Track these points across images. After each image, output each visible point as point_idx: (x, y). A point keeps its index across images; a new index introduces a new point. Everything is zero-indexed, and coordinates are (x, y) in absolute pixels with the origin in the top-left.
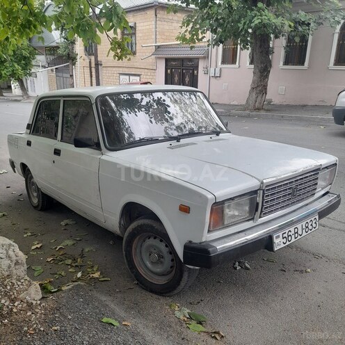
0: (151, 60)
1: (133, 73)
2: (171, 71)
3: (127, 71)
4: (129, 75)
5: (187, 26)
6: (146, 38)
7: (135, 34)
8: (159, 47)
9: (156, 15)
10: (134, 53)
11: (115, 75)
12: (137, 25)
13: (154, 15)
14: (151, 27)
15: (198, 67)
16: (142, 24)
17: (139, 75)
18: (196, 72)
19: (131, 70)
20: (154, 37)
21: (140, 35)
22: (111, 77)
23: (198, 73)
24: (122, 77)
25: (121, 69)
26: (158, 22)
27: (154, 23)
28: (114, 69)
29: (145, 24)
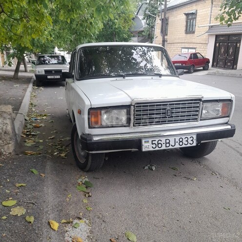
0: (205, 37)
1: (191, 47)
2: (219, 45)
3: (187, 46)
4: (188, 48)
5: (225, 8)
6: (203, 20)
7: (195, 18)
8: (212, 26)
9: (212, 3)
10: (194, 32)
11: (179, 49)
12: (198, 12)
13: (211, 3)
14: (208, 12)
15: (240, 41)
16: (201, 11)
17: (195, 48)
18: (238, 45)
19: (190, 44)
20: (209, 19)
21: (199, 19)
22: (176, 51)
23: (240, 45)
24: (183, 50)
25: (183, 44)
26: (213, 8)
27: (210, 9)
28: (179, 44)
29: (204, 10)
